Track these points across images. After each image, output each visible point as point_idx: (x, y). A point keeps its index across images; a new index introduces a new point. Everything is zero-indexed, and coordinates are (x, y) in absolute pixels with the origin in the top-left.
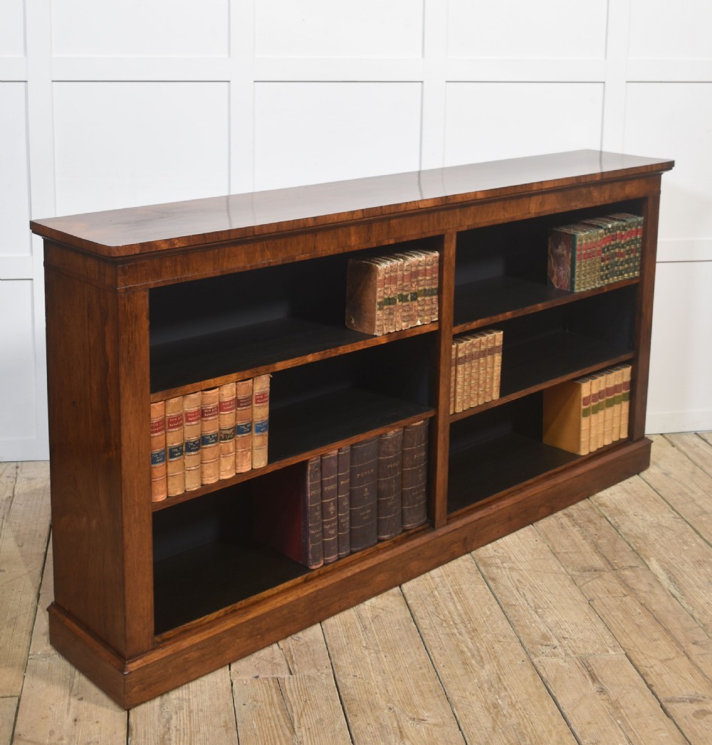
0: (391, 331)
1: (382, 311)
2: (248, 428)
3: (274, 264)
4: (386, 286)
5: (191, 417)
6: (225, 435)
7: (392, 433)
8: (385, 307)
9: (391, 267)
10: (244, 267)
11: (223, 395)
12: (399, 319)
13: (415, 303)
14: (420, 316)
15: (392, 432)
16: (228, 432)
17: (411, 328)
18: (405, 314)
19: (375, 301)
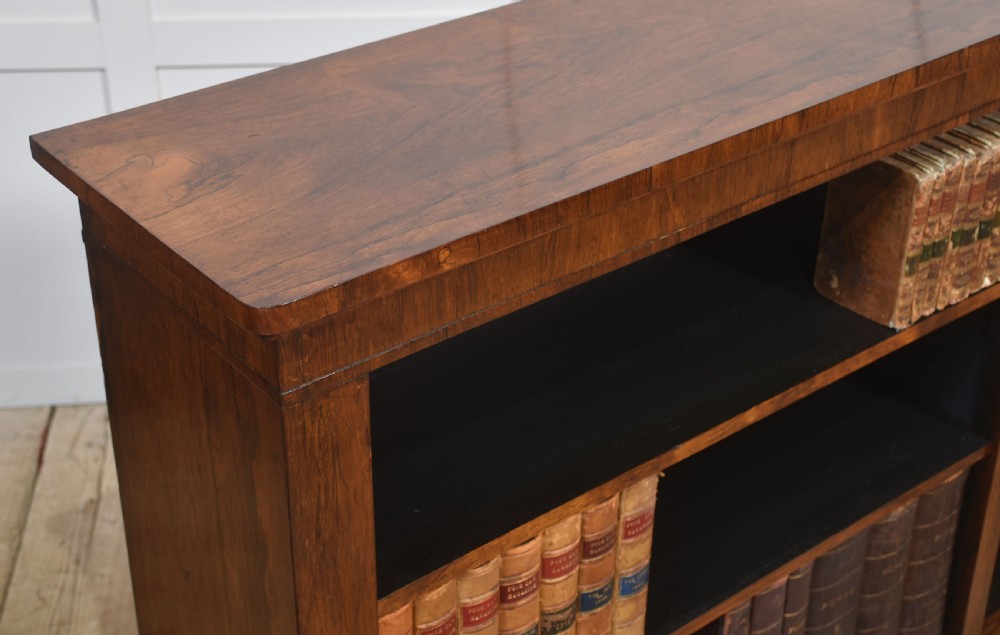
0: (927, 313)
1: (914, 277)
2: (607, 593)
3: (689, 237)
4: (930, 220)
5: (477, 614)
6: (553, 624)
7: (898, 511)
8: (922, 266)
9: (949, 174)
10: (615, 260)
11: (551, 544)
12: (947, 284)
13: (987, 243)
14: (990, 267)
15: (901, 509)
16: (561, 617)
17: (971, 295)
18: (961, 271)
19: (902, 255)
